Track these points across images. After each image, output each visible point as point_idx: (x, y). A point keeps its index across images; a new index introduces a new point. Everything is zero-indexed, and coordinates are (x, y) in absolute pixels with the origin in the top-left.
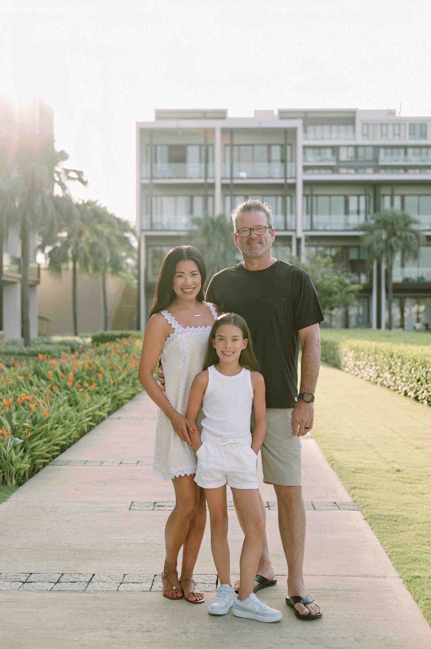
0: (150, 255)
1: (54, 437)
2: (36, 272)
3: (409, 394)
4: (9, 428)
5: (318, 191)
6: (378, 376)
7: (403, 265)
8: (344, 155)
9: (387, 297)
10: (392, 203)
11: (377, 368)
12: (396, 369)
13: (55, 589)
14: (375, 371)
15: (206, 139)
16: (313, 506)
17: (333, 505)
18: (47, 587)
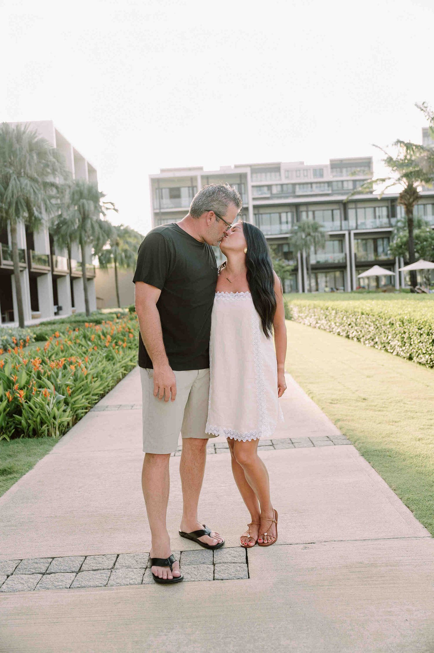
1: (93, 390)
2: (93, 271)
3: (341, 334)
4: (52, 387)
5: (262, 211)
6: (317, 323)
7: (316, 253)
8: (275, 190)
9: (308, 273)
10: (307, 216)
11: (316, 317)
12: (331, 317)
13: (76, 584)
14: (314, 320)
15: (192, 182)
16: (312, 442)
17: (328, 439)
18: (66, 582)
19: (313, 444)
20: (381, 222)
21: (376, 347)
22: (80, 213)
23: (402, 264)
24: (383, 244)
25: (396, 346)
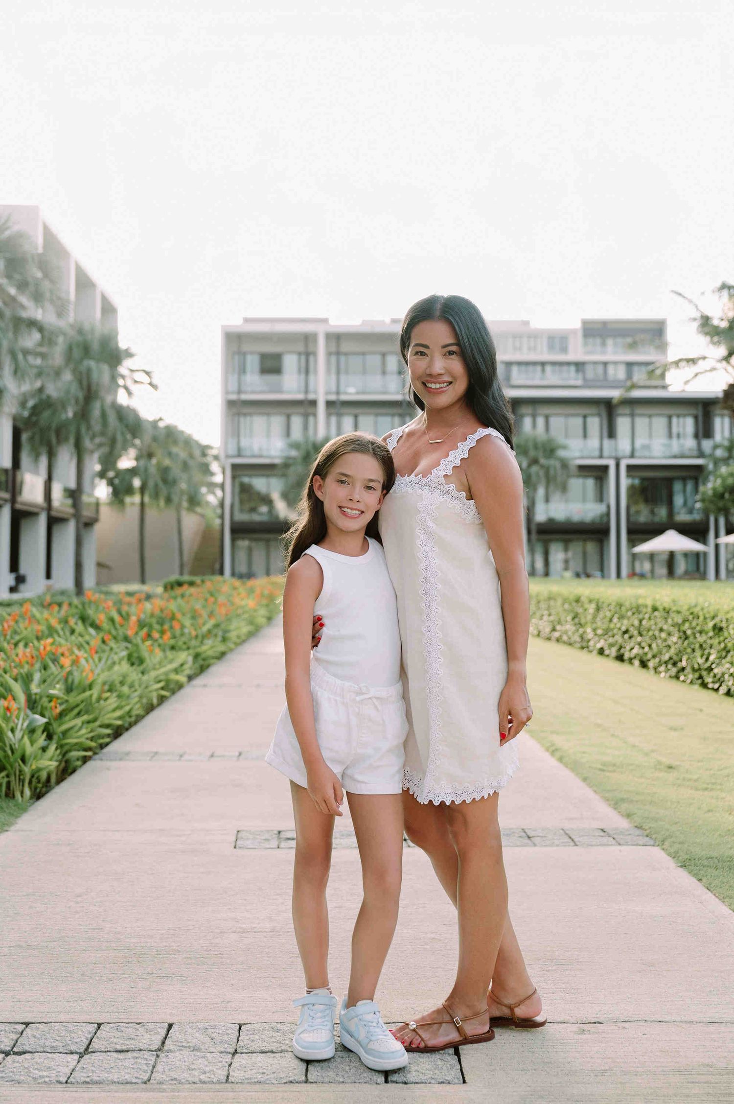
0: (237, 490)
1: (103, 713)
2: (94, 508)
3: (607, 652)
4: (22, 698)
6: (554, 630)
7: (547, 500)
10: (534, 425)
11: (552, 618)
12: (585, 617)
13: (79, 1076)
14: (546, 623)
15: (306, 345)
16: (570, 838)
17: (602, 834)
18: (59, 1072)
19: (573, 840)
20: (682, 446)
21: (682, 678)
22: (82, 388)
23: (722, 530)
24: (684, 491)
25: (726, 676)
